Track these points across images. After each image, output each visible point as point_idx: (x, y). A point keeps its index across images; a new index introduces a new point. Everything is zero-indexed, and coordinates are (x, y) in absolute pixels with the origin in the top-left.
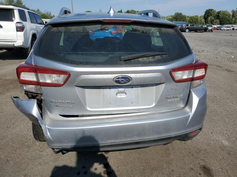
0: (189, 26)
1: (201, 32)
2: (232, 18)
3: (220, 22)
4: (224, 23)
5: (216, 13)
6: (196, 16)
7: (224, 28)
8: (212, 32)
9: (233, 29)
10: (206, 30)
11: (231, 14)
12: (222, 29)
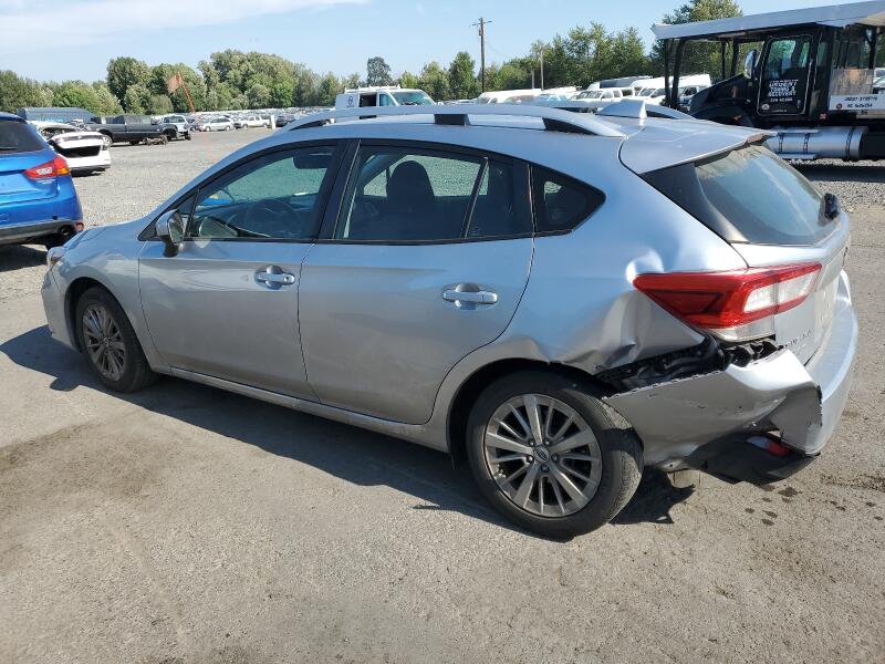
0: (104, 122)
1: (158, 143)
2: (208, 91)
3: (175, 102)
4: (188, 108)
5: (150, 74)
6: (77, 83)
7: (208, 124)
8: (188, 138)
9: (237, 126)
10: (171, 134)
11: (201, 74)
12: (204, 128)
